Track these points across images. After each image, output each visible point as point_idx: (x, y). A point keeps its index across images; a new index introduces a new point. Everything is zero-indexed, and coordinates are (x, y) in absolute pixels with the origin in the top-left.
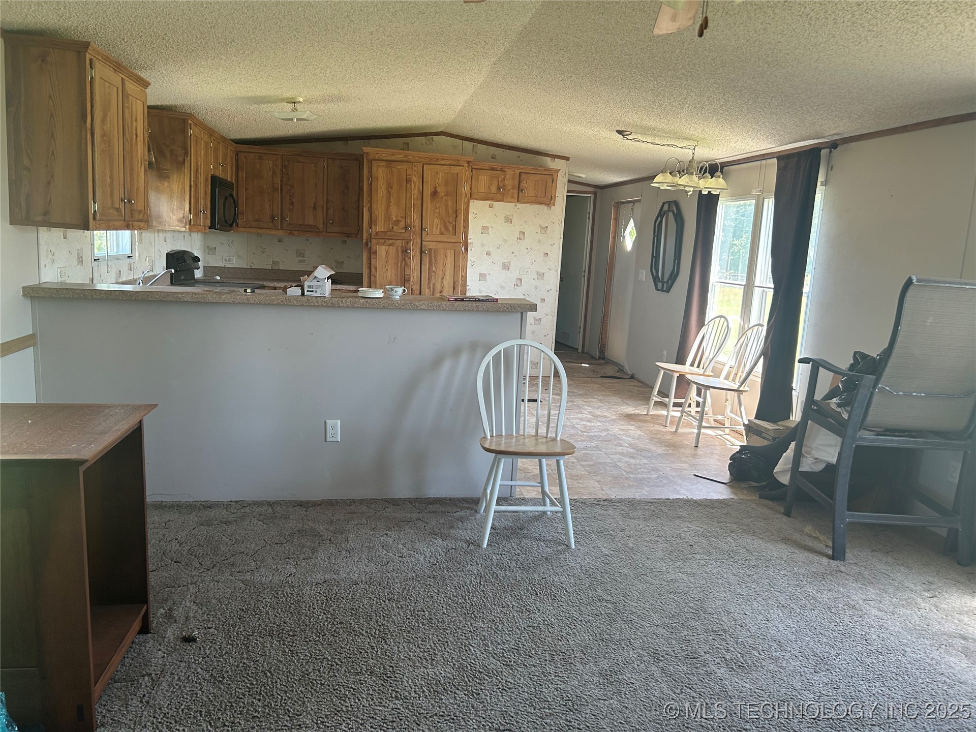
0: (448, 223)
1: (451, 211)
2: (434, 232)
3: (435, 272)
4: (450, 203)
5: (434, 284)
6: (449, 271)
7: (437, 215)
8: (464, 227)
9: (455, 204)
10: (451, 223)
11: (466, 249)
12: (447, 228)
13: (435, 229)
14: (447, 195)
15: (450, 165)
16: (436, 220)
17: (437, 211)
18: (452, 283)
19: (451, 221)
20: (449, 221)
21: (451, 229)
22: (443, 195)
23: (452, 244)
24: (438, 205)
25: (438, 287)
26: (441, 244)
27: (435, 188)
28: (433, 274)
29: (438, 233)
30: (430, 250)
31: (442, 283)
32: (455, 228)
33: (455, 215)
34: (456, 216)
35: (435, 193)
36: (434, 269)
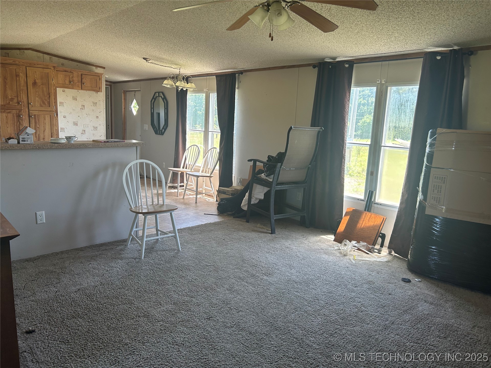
0: (45, 101)
1: (46, 94)
2: (36, 106)
3: (39, 128)
4: (45, 89)
5: (39, 135)
6: (48, 127)
7: (37, 95)
8: (55, 103)
9: (48, 89)
10: (47, 100)
11: (57, 115)
12: (44, 103)
13: (36, 103)
14: (42, 84)
15: (43, 68)
16: (37, 98)
17: (37, 93)
18: (50, 133)
19: (46, 99)
20: (45, 99)
21: (47, 104)
22: (40, 84)
23: (48, 112)
24: (37, 90)
25: (42, 136)
26: (41, 112)
27: (35, 80)
28: (38, 129)
29: (39, 106)
30: (35, 115)
31: (44, 134)
32: (49, 103)
33: (48, 96)
34: (49, 97)
35: (35, 83)
36: (38, 126)
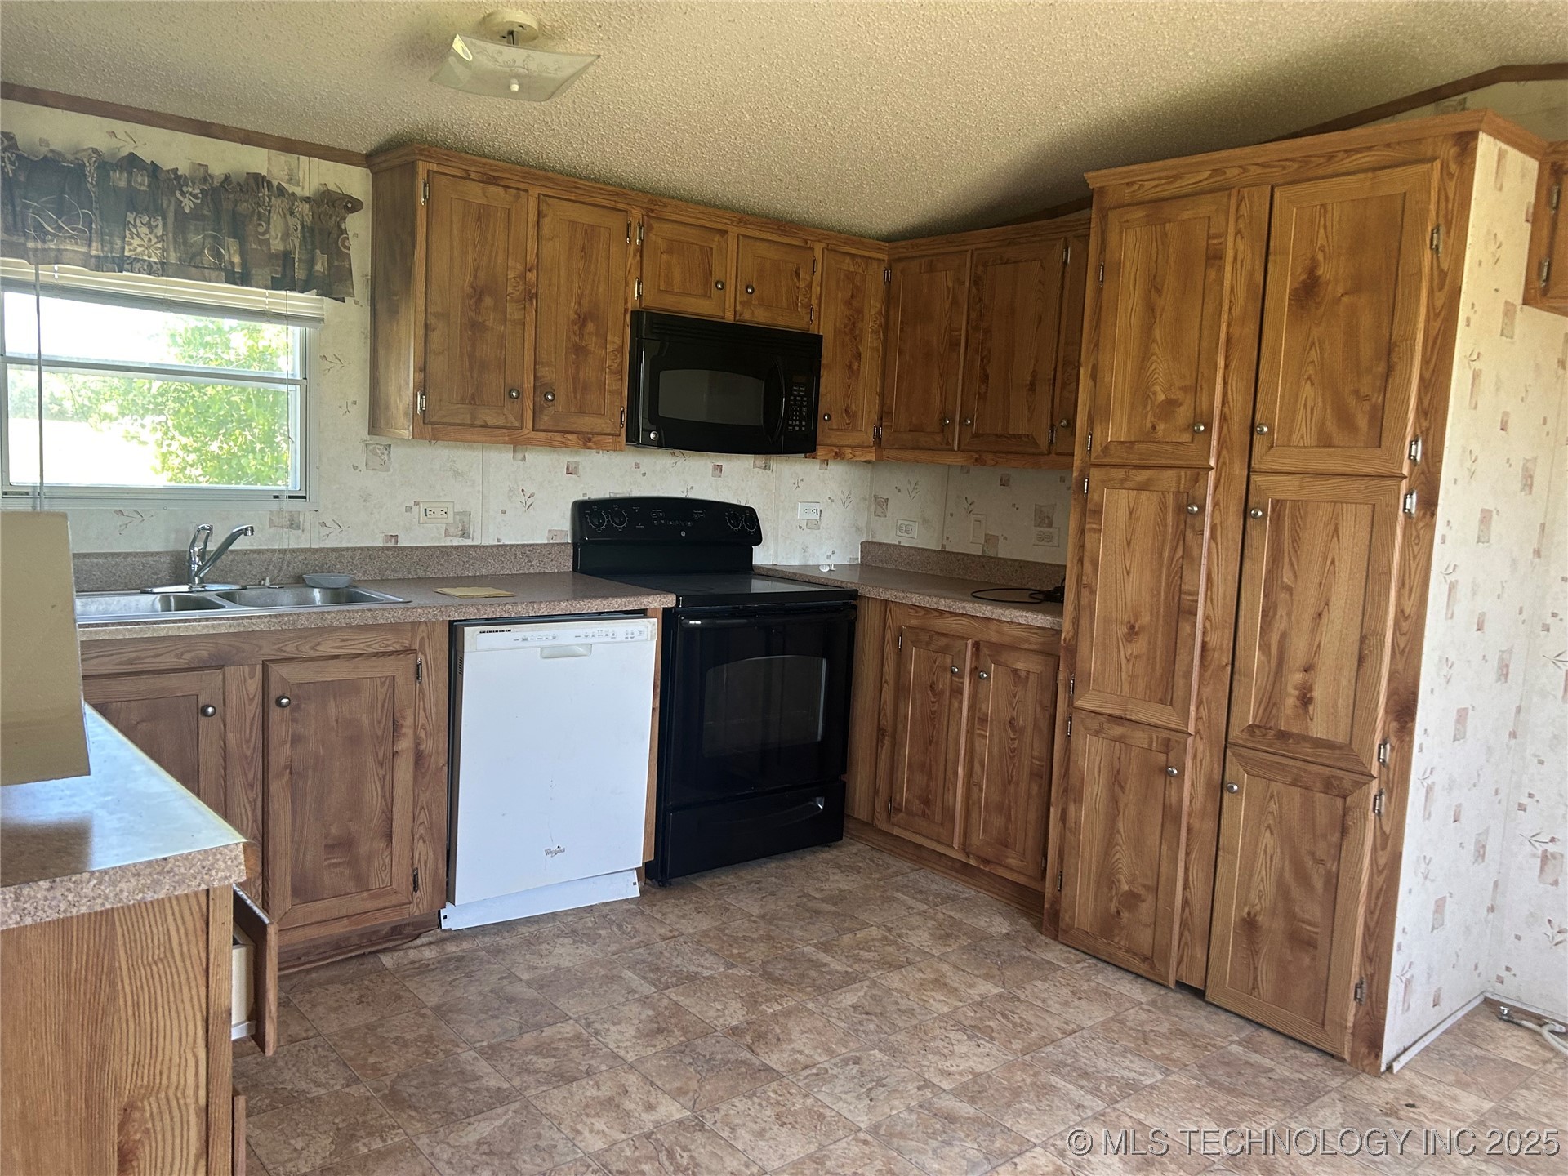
0: (1352, 402)
1: (1367, 351)
2: (1296, 438)
3: (1289, 590)
4: (1366, 321)
5: (1284, 636)
6: (1345, 590)
7: (1311, 371)
8: (1423, 412)
10: (1367, 398)
11: (1429, 504)
12: (1346, 420)
13: (1300, 426)
14: (1355, 290)
15: (1374, 169)
16: (1308, 390)
17: (1314, 355)
18: (1355, 637)
19: (1365, 390)
20: (1356, 392)
21: (1361, 422)
22: (1340, 290)
23: (1365, 482)
24: (1315, 333)
25: (1299, 648)
26: (1319, 482)
27: (1312, 271)
28: (1283, 595)
29: (1312, 440)
30: (1278, 504)
31: (1314, 632)
32: (1378, 418)
33: (1381, 368)
34: (1390, 369)
35: (1308, 290)
36: (1287, 578)
